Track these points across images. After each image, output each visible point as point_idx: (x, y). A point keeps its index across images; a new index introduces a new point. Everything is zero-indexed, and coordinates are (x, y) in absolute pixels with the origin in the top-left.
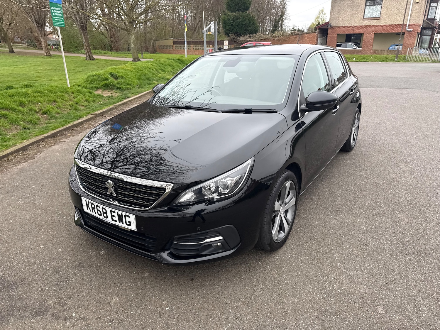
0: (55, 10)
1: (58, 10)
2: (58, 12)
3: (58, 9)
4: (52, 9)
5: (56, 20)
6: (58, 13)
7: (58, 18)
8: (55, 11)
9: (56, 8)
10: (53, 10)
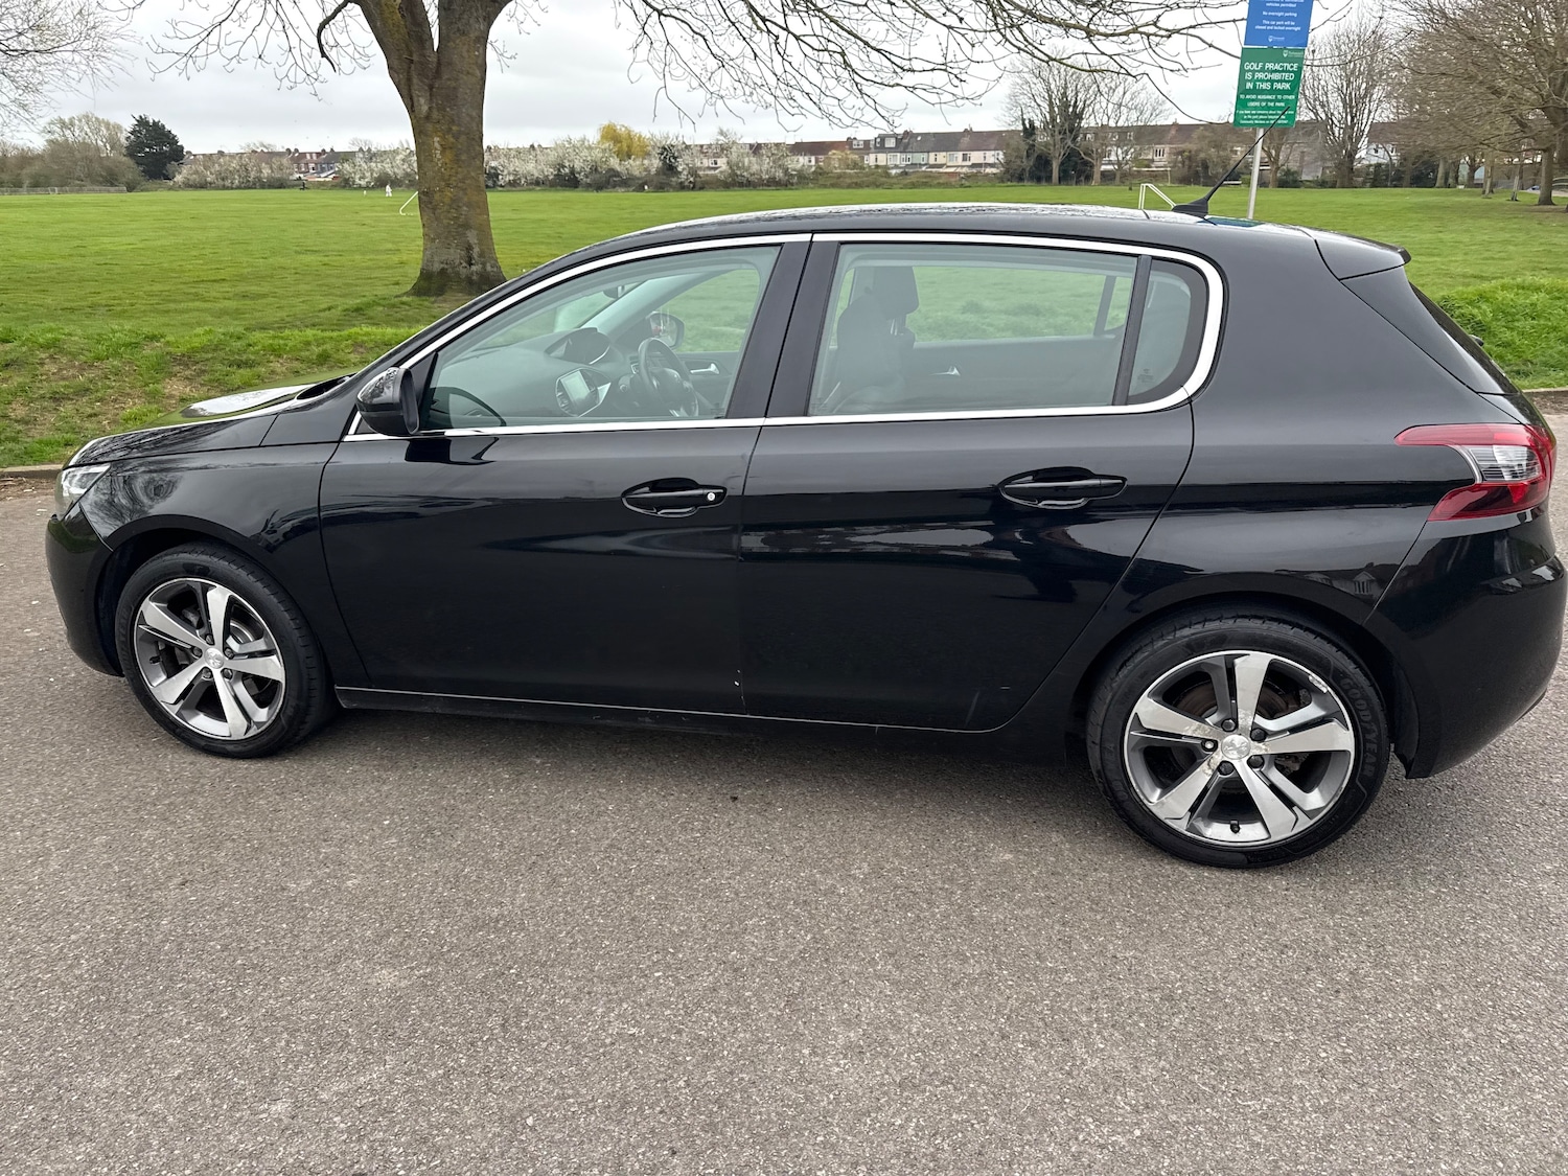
0: (1262, 70)
1: (1276, 71)
2: (1276, 76)
3: (1277, 67)
4: (1249, 71)
5: (1257, 104)
6: (1272, 81)
7: (1269, 97)
8: (1261, 75)
9: (1269, 66)
10: (1254, 72)
